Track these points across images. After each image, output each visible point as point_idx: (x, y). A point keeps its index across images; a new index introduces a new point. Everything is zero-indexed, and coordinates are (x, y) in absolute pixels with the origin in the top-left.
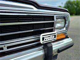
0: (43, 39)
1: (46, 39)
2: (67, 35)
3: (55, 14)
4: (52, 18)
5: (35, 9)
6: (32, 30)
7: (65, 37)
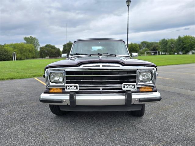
0: (124, 87)
1: (126, 87)
2: (155, 88)
3: (137, 69)
4: (135, 72)
5: (121, 67)
6: (119, 80)
7: (152, 91)
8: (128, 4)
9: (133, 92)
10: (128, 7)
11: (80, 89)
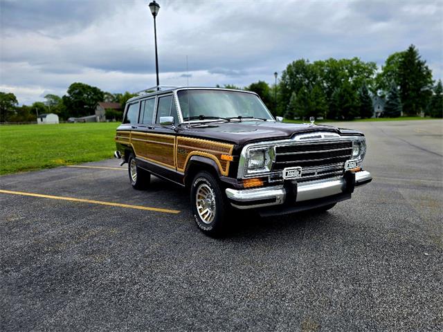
3: (353, 140)
8: (153, 11)
9: (356, 172)
10: (155, 18)
11: (303, 175)
